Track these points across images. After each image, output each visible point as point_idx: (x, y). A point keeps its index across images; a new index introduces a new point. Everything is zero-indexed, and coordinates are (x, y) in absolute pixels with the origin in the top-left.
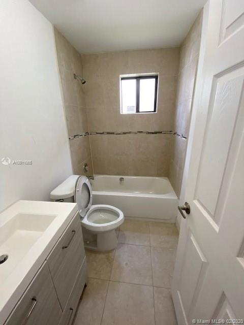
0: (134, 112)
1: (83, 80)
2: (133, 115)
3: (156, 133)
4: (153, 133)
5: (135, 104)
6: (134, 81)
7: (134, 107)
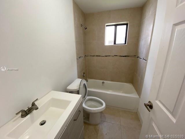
0: (113, 44)
1: (86, 27)
2: (112, 46)
3: (125, 56)
4: (123, 56)
5: (113, 40)
6: (114, 27)
7: (112, 41)
